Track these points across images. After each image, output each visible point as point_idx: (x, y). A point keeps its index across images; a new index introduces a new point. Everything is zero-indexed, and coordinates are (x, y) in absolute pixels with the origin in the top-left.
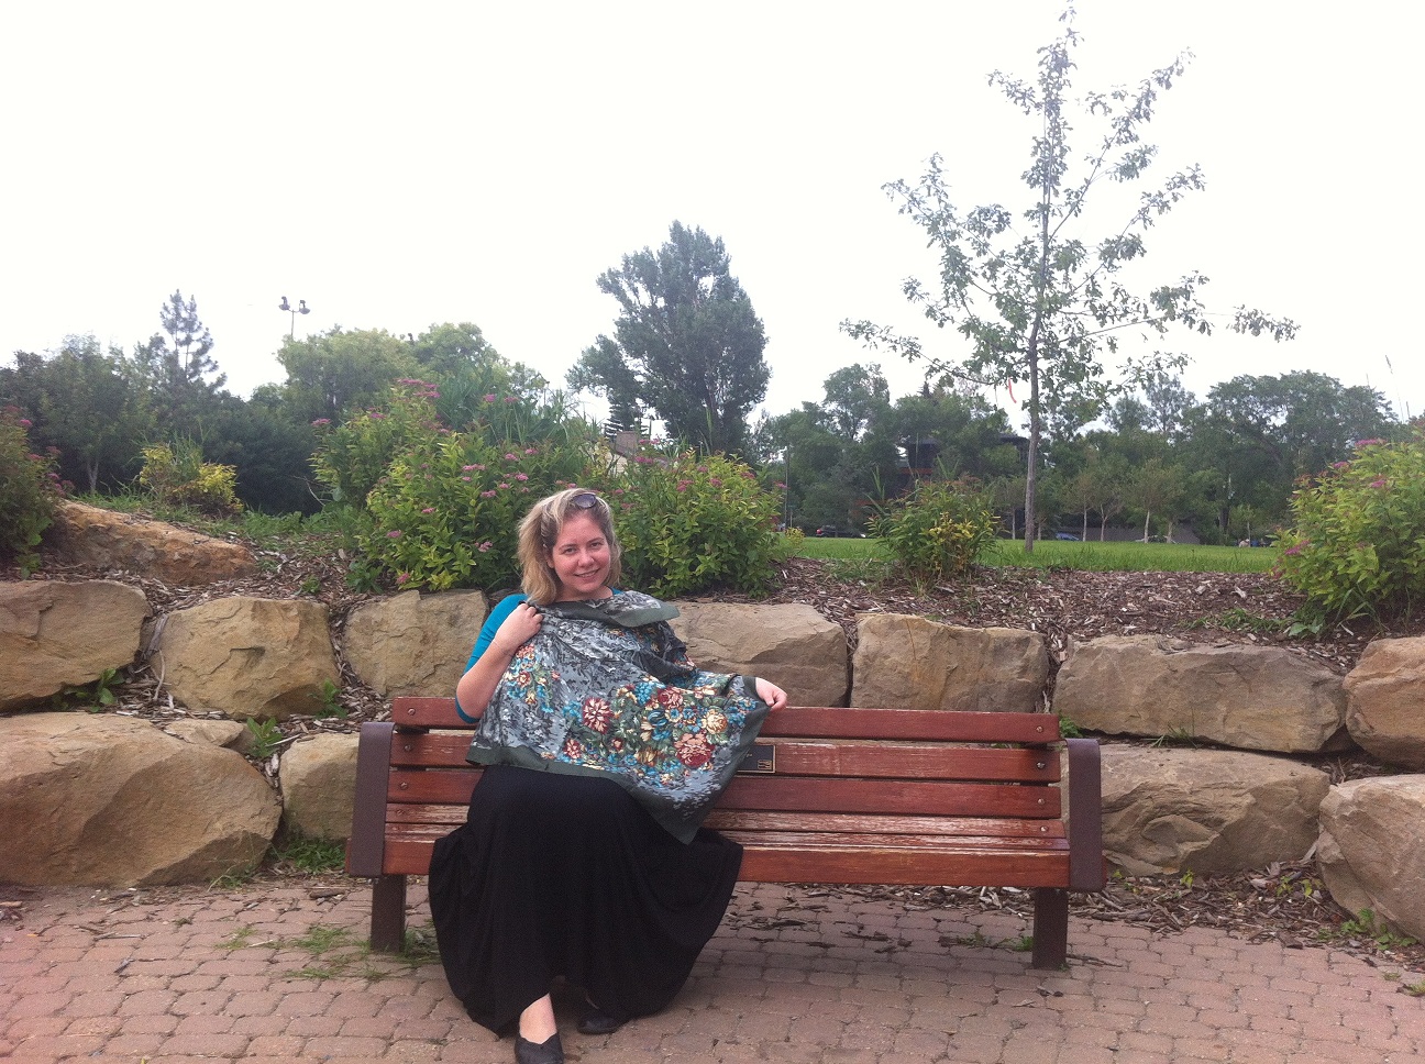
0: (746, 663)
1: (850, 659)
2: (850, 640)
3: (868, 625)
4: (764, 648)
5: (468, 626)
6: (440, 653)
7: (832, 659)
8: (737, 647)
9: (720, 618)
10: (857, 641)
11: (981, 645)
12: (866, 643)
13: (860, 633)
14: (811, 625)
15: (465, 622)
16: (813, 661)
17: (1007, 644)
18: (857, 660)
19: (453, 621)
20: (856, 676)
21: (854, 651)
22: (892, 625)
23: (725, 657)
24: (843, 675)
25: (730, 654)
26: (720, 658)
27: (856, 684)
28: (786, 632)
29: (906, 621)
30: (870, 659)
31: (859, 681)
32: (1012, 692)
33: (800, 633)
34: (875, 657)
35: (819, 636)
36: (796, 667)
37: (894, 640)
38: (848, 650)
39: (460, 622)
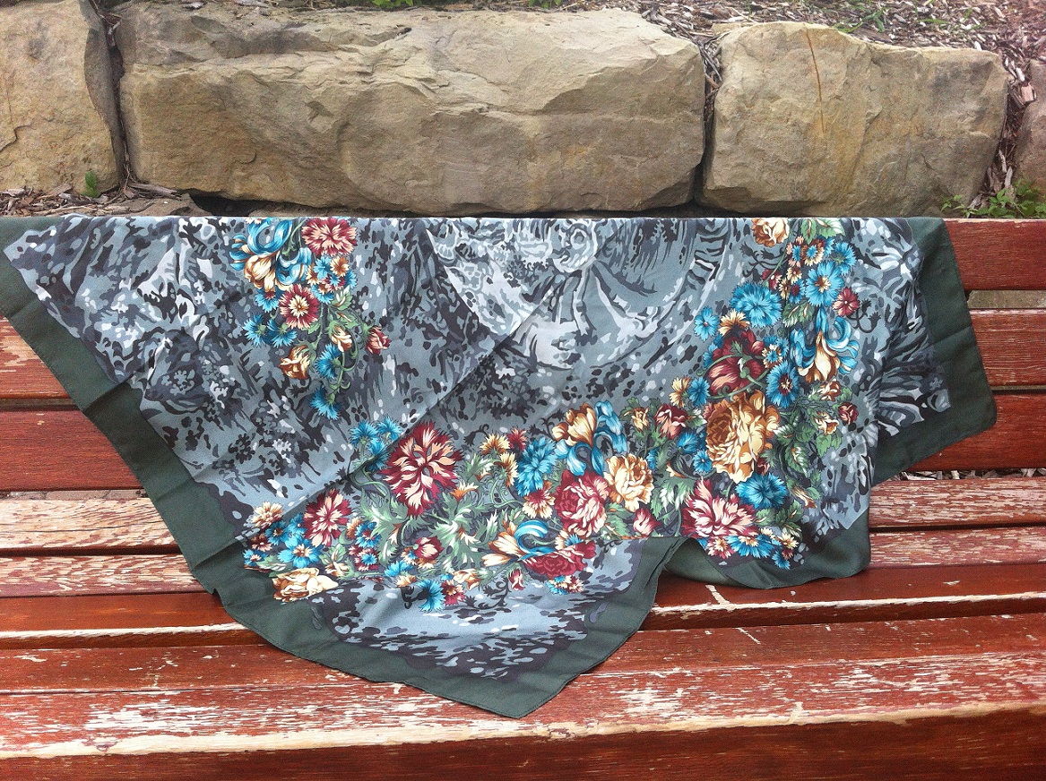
0: (536, 113)
1: (710, 102)
2: (710, 69)
3: (741, 42)
4: (565, 85)
5: (62, 59)
6: (20, 107)
7: (682, 104)
8: (518, 86)
9: (487, 35)
10: (721, 70)
11: (917, 76)
12: (739, 74)
13: (727, 57)
14: (645, 43)
15: (55, 53)
16: (650, 108)
17: (956, 75)
18: (724, 104)
19: (35, 52)
20: (722, 133)
21: (716, 89)
22: (783, 42)
23: (499, 103)
24: (698, 131)
25: (506, 97)
26: (490, 107)
27: (721, 145)
28: (602, 56)
29: (807, 33)
30: (746, 101)
31: (728, 140)
32: (960, 153)
33: (627, 58)
34: (756, 97)
35: (659, 63)
36: (621, 118)
37: (785, 68)
38: (708, 85)
39: (46, 52)
